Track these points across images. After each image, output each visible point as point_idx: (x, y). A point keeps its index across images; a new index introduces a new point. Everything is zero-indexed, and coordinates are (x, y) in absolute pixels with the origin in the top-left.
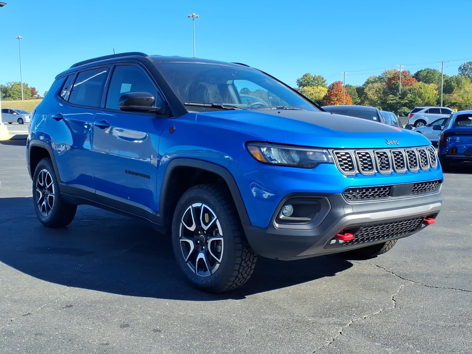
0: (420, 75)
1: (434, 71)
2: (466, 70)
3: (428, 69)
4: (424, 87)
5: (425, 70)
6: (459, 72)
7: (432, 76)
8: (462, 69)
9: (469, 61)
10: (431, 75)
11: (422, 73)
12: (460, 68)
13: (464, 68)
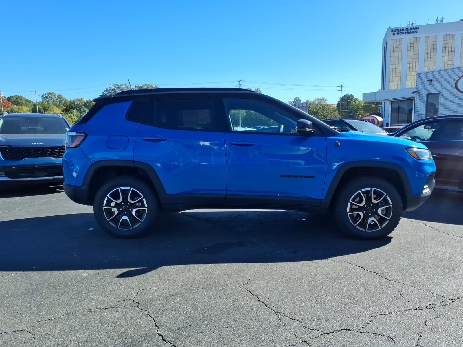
0: (11, 99)
1: (21, 97)
2: (47, 98)
3: (16, 96)
4: (22, 109)
5: (14, 96)
6: (42, 99)
7: (21, 101)
8: (44, 97)
9: (48, 92)
10: (19, 100)
11: (12, 98)
12: (42, 96)
13: (45, 96)
